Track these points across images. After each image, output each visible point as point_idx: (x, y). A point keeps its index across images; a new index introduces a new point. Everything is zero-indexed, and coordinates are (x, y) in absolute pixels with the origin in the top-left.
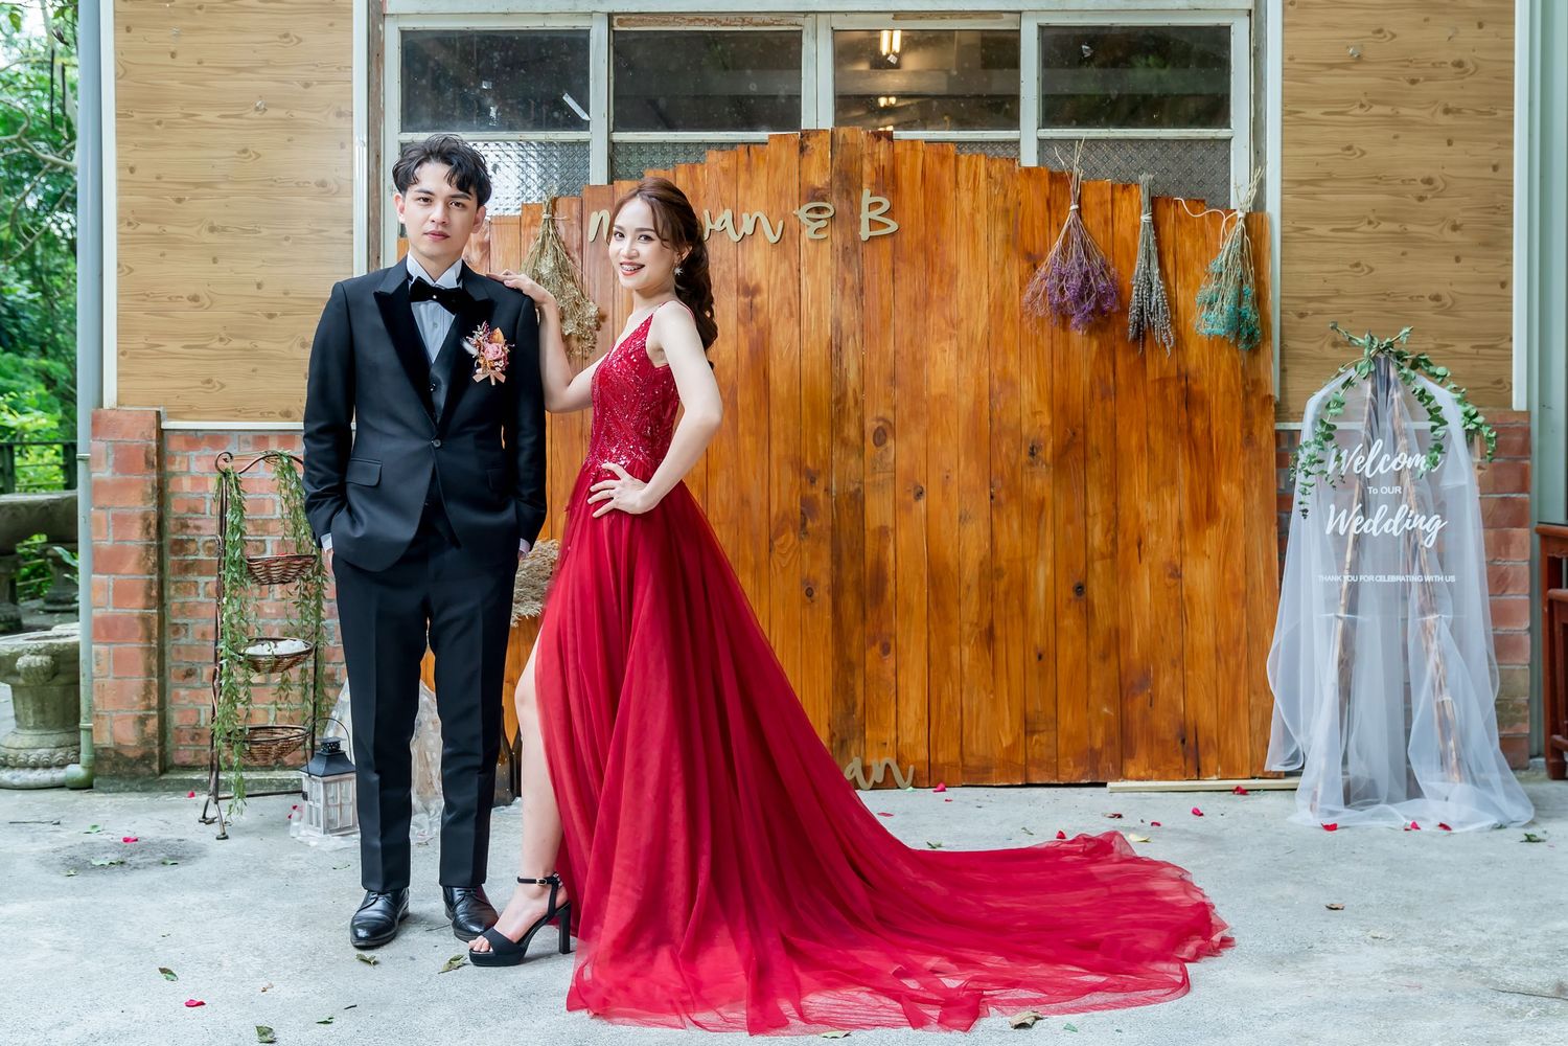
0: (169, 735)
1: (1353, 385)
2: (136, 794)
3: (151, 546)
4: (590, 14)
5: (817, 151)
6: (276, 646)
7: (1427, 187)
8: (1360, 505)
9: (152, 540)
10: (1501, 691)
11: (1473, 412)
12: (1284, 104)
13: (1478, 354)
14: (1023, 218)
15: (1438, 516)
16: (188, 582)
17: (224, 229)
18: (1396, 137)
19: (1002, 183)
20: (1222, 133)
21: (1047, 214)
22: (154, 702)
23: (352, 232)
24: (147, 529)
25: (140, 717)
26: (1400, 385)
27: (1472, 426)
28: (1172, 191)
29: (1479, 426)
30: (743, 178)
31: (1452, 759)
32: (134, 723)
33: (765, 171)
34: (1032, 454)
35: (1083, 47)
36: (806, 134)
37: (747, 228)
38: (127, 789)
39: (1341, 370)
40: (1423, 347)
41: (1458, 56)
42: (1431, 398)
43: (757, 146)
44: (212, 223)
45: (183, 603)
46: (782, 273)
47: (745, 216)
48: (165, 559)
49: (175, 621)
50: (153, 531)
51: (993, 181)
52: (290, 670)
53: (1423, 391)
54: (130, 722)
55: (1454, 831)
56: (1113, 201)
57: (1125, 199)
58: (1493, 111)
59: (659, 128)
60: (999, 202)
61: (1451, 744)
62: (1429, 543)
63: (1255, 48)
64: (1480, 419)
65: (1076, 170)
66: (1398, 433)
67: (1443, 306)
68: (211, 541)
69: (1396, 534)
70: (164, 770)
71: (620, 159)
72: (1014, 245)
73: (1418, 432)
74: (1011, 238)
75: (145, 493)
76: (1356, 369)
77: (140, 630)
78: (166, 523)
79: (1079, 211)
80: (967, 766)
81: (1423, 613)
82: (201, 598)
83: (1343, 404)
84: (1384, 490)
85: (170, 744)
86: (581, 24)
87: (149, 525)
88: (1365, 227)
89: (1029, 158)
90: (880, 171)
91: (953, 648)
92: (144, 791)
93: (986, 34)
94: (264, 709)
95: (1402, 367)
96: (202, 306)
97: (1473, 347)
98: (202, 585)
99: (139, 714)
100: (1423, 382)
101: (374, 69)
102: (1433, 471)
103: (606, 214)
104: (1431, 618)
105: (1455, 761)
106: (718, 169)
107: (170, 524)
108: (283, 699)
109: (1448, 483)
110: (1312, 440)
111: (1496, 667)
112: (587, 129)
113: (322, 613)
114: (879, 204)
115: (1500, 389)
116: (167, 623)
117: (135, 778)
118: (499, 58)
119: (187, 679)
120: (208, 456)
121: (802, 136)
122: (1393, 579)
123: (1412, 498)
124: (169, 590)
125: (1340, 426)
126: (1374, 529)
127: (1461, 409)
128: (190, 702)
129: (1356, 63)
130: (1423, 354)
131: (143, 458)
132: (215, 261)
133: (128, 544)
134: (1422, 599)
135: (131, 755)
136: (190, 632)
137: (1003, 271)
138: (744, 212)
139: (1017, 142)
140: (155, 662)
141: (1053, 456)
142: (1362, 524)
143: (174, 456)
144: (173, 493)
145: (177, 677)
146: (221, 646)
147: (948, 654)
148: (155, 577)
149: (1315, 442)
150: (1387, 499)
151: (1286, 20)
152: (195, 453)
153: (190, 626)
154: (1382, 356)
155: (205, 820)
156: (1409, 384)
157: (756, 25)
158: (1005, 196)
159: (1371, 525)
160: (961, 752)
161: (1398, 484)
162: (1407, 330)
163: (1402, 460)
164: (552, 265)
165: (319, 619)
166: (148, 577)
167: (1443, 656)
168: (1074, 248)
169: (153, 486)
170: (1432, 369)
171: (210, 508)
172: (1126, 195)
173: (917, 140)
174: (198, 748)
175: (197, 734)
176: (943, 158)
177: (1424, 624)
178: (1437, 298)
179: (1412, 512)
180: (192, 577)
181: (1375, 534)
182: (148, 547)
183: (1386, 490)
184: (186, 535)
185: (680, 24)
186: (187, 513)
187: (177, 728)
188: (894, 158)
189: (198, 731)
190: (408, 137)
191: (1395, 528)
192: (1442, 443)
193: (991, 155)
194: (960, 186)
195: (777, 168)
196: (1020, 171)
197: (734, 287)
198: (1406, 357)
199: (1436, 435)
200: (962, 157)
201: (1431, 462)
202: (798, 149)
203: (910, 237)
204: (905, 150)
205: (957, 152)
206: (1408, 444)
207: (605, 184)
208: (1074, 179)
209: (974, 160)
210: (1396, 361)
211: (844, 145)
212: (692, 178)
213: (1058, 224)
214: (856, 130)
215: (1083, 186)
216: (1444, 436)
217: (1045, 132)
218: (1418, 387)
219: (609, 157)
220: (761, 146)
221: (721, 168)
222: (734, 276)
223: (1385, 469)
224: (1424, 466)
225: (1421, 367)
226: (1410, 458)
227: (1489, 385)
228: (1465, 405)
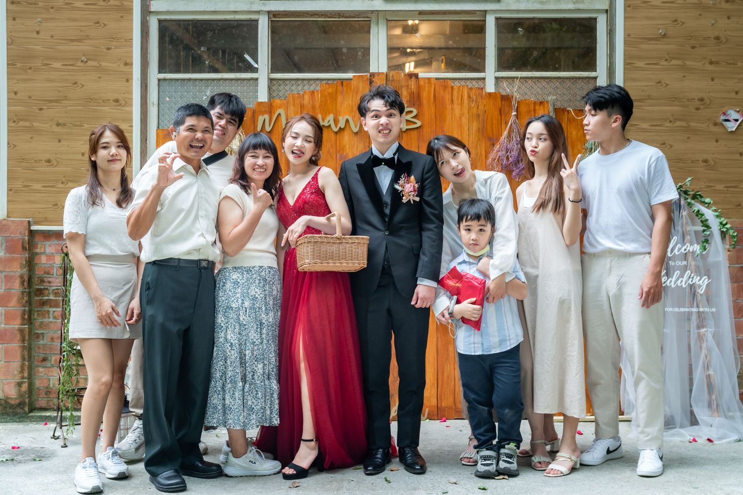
0: (33, 392)
2: (16, 424)
3: (25, 292)
4: (258, 12)
7: (701, 103)
8: (665, 271)
9: (25, 289)
10: (741, 369)
11: (724, 222)
12: (625, 59)
13: (728, 190)
14: (487, 119)
15: (706, 277)
16: (45, 311)
17: (64, 125)
18: (684, 77)
19: (476, 101)
20: (593, 74)
21: (500, 117)
22: (26, 375)
23: (132, 126)
24: (22, 283)
25: (18, 383)
26: (686, 207)
27: (725, 230)
28: (566, 105)
29: (728, 229)
30: (340, 98)
31: (714, 405)
32: (15, 385)
33: (351, 95)
35: (519, 29)
36: (373, 75)
37: (342, 124)
38: (11, 421)
40: (699, 187)
41: (716, 33)
42: (703, 215)
43: (346, 81)
44: (58, 121)
45: (42, 322)
46: (360, 147)
47: (340, 118)
48: (32, 298)
49: (37, 332)
50: (26, 284)
51: (471, 100)
53: (698, 211)
54: (13, 385)
55: (714, 443)
56: (535, 110)
57: (541, 109)
58: (736, 63)
59: (295, 71)
60: (475, 110)
61: (714, 397)
62: (701, 291)
63: (609, 30)
64: (728, 226)
65: (515, 94)
66: (685, 233)
67: (709, 165)
68: (57, 289)
69: (684, 286)
70: (31, 411)
71: (275, 88)
72: (483, 133)
73: (696, 232)
74: (481, 130)
75: (22, 264)
77: (18, 337)
78: (33, 280)
79: (517, 116)
80: (457, 408)
81: (699, 327)
82: (51, 320)
84: (678, 263)
85: (34, 397)
86: (254, 17)
87: (24, 281)
88: (668, 124)
89: (490, 88)
90: (411, 94)
91: (450, 346)
92: (20, 422)
93: (467, 22)
94: (84, 378)
95: (687, 199)
96: (52, 165)
97: (725, 187)
98: (51, 313)
99: (17, 381)
100: (698, 206)
101: (144, 40)
102: (703, 253)
103: (267, 117)
104: (703, 330)
105: (715, 406)
106: (326, 94)
107: (35, 280)
109: (711, 259)
111: (738, 356)
112: (257, 72)
114: (411, 112)
115: (739, 209)
116: (32, 332)
117: (15, 415)
118: (210, 35)
119: (44, 363)
120: (55, 244)
121: (370, 76)
122: (682, 310)
123: (693, 267)
124: (34, 315)
126: (672, 283)
127: (718, 220)
128: (45, 374)
129: (663, 38)
130: (698, 192)
131: (21, 245)
132: (59, 141)
133: (13, 291)
134: (698, 320)
135: (13, 402)
136: (45, 337)
137: (477, 146)
138: (340, 115)
139: (484, 79)
140: (26, 353)
142: (666, 281)
143: (37, 244)
144: (36, 264)
145: (38, 361)
146: (64, 345)
147: (448, 350)
148: (27, 309)
150: (679, 268)
151: (627, 15)
152: (48, 243)
153: (45, 335)
155: (54, 437)
156: (691, 207)
157: (346, 17)
158: (478, 107)
159: (671, 281)
160: (454, 401)
161: (685, 260)
162: (690, 179)
163: (687, 247)
166: (23, 308)
167: (709, 350)
168: (513, 135)
169: (26, 261)
170: (703, 200)
171: (57, 272)
172: (542, 107)
173: (431, 78)
174: (49, 399)
175: (48, 391)
176: (445, 87)
177: (699, 334)
178: (706, 161)
179: (692, 275)
180: (46, 308)
181: (673, 286)
182: (23, 293)
183: (679, 263)
184: (44, 286)
185: (306, 17)
186: (44, 274)
187: (38, 389)
188: (419, 87)
189: (49, 390)
190: (162, 76)
191: (683, 283)
192: (709, 238)
193: (470, 86)
194: (454, 102)
195: (357, 92)
196: (485, 94)
197: (335, 156)
198: (689, 193)
199: (705, 234)
200: (455, 87)
201: (703, 248)
202: (369, 82)
203: (427, 129)
204: (425, 83)
205: (452, 84)
206: (691, 239)
207: (267, 101)
208: (514, 99)
209: (461, 89)
210: (684, 195)
211: (392, 81)
212: (312, 98)
213: (506, 123)
214: (399, 73)
215: (518, 102)
216: (709, 235)
217: (499, 74)
218: (696, 209)
219: (269, 87)
220: (349, 81)
221: (328, 92)
222: (334, 150)
223: (678, 252)
224: (699, 250)
225: (697, 198)
226: (692, 246)
227: (734, 207)
228: (720, 219)
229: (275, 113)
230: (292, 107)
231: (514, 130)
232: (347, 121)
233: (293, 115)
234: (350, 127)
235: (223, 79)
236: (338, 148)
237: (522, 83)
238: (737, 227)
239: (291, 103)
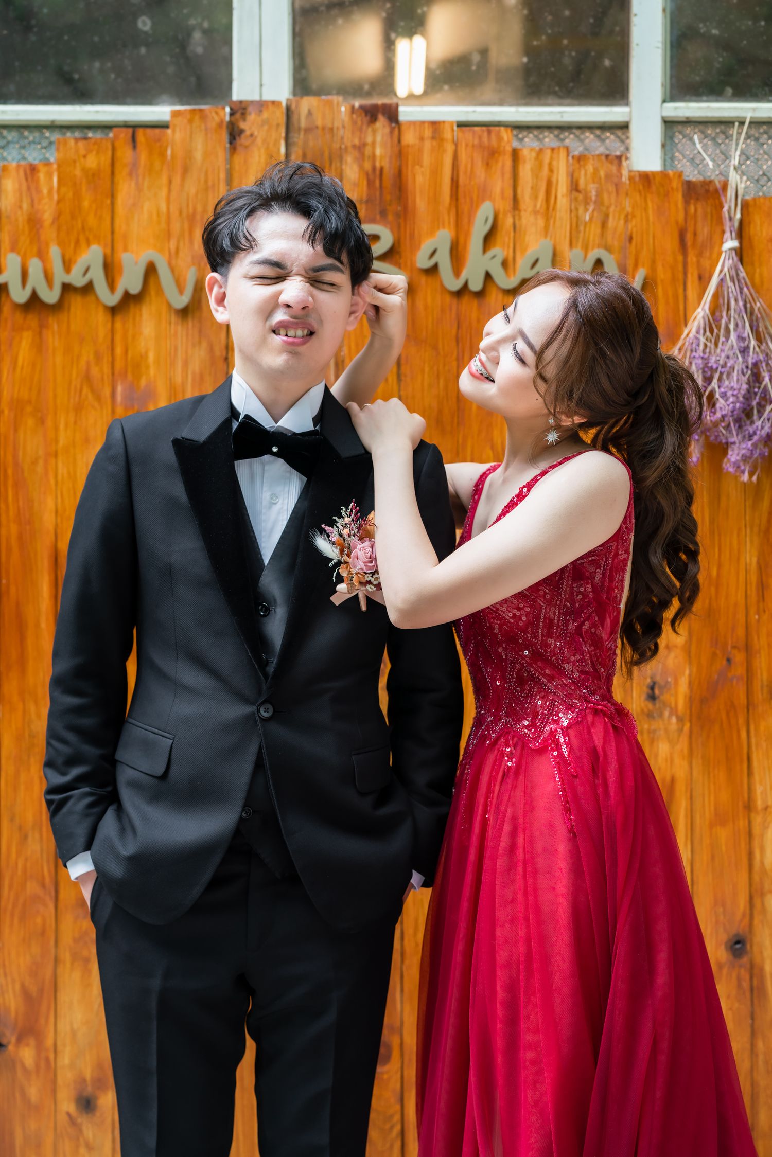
5: (259, 141)
19: (599, 202)
21: (680, 258)
30: (125, 190)
33: (164, 179)
34: (652, 697)
36: (240, 110)
37: (131, 281)
43: (149, 131)
46: (195, 366)
47: (127, 258)
51: (581, 197)
60: (593, 232)
65: (734, 178)
79: (740, 253)
89: (646, 154)
90: (374, 177)
106: (78, 172)
121: (232, 114)
138: (126, 249)
139: (624, 127)
141: (690, 700)
158: (604, 225)
168: (730, 320)
173: (444, 122)
176: (492, 154)
188: (400, 153)
193: (577, 149)
194: (522, 206)
195: (186, 170)
196: (631, 178)
197: (107, 392)
200: (525, 153)
202: (225, 136)
203: (429, 300)
204: (422, 139)
205: (515, 144)
208: (730, 193)
209: (547, 159)
211: (308, 130)
212: (29, 188)
213: (700, 278)
214: (330, 103)
215: (745, 206)
217: (676, 108)
220: (157, 131)
221: (83, 169)
222: (106, 369)
231: (733, 303)
232: (151, 270)
234: (160, 291)
236: (119, 365)
237: (757, 139)
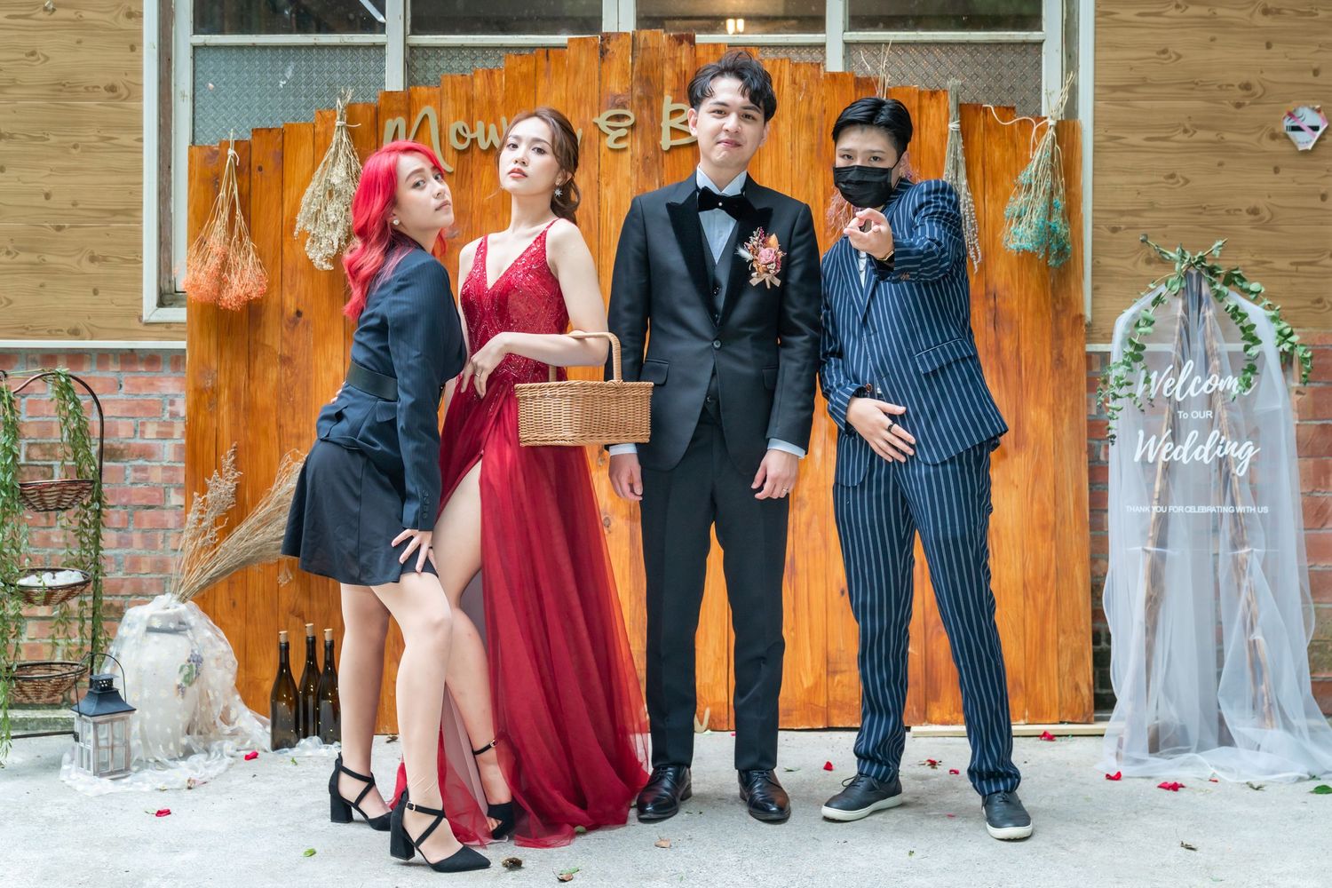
1: (1162, 302)
5: (617, 56)
6: (54, 578)
7: (1245, 93)
8: (1170, 431)
11: (1287, 331)
12: (1097, 5)
13: (1297, 271)
15: (1251, 443)
18: (1213, 39)
19: (808, 90)
20: (1035, 36)
23: (141, 140)
26: (1212, 302)
27: (1286, 347)
28: (981, 97)
29: (1294, 345)
30: (542, 84)
31: (1264, 703)
33: (564, 78)
36: (607, 38)
39: (1151, 286)
40: (1239, 264)
42: (1245, 316)
43: (556, 50)
51: (797, 87)
52: (68, 602)
53: (1236, 308)
56: (920, 108)
57: (932, 106)
59: (457, 30)
60: (804, 109)
62: (1240, 471)
64: (1294, 339)
65: (883, 76)
66: (1209, 353)
67: (1261, 220)
69: (1206, 461)
71: (418, 64)
72: (819, 155)
73: (1231, 354)
74: (815, 147)
76: (1166, 286)
81: (1234, 547)
83: (1153, 322)
84: (1195, 414)
88: (1180, 137)
89: (834, 63)
90: (682, 76)
95: (1215, 283)
97: (1292, 264)
100: (1234, 299)
102: (1246, 394)
103: (401, 121)
104: (1243, 552)
105: (1267, 706)
106: (517, 75)
108: (61, 632)
109: (1260, 406)
110: (1122, 361)
112: (383, 31)
113: (102, 543)
115: (1319, 308)
121: (602, 40)
122: (1203, 509)
123: (1224, 421)
125: (1150, 347)
126: (1184, 456)
127: (1275, 327)
130: (1238, 270)
134: (1233, 531)
139: (823, 46)
142: (1172, 451)
149: (1124, 361)
150: (1198, 424)
154: (1194, 272)
156: (1221, 301)
158: (810, 102)
159: (1181, 452)
161: (1209, 407)
162: (1220, 244)
163: (1213, 382)
164: (344, 174)
165: (98, 548)
167: (1254, 591)
170: (1245, 285)
172: (934, 101)
173: (721, 44)
177: (1235, 559)
178: (1254, 212)
179: (1223, 438)
181: (1185, 461)
190: (201, 39)
191: (1205, 455)
192: (1256, 363)
195: (576, 73)
196: (825, 76)
198: (1219, 272)
199: (1249, 355)
201: (1244, 384)
202: (599, 52)
204: (709, 54)
206: (1221, 364)
207: (402, 89)
208: (880, 84)
209: (779, 65)
210: (1208, 276)
211: (645, 49)
212: (489, 84)
214: (657, 33)
216: (1257, 356)
217: (852, 35)
218: (1230, 304)
219: (405, 61)
220: (560, 49)
221: (519, 73)
223: (1196, 391)
224: (1237, 388)
225: (1235, 283)
226: (1222, 381)
227: (1309, 303)
228: (1279, 324)
229: (416, 114)
230: (450, 103)
233: (452, 118)
235: (318, 46)
237: (897, 53)
238: (1314, 345)
239: (449, 95)
